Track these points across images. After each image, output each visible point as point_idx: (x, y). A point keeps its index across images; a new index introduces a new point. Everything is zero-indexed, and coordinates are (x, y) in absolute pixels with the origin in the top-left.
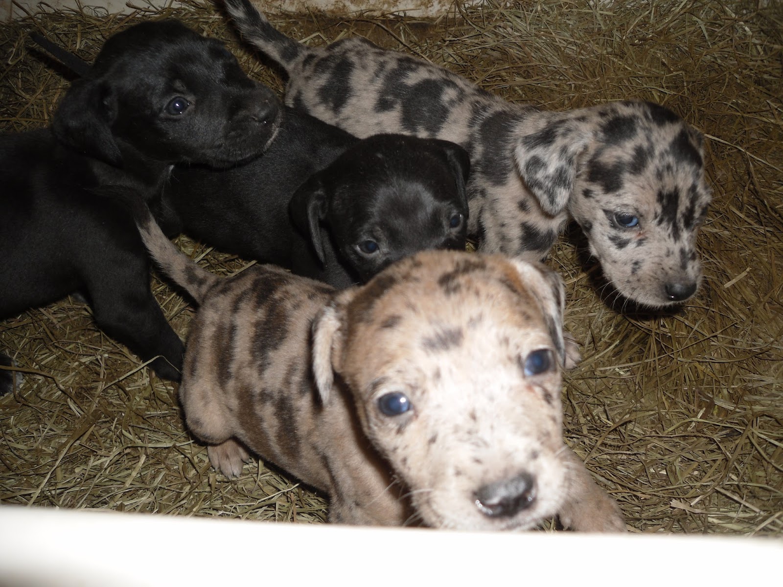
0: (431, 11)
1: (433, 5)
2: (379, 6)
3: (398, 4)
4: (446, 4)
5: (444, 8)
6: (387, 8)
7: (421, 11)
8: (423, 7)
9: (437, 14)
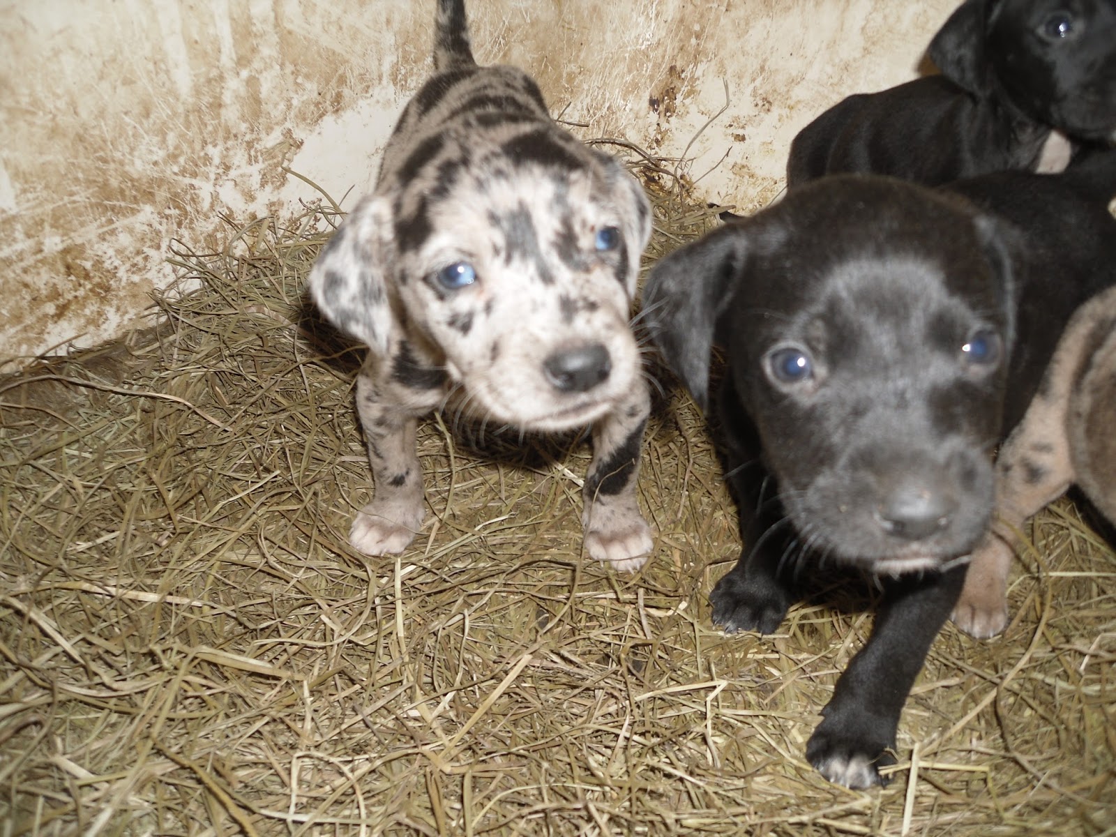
0: (105, 330)
1: (107, 319)
2: (12, 351)
3: (46, 336)
4: (129, 309)
5: (127, 317)
6: (28, 350)
7: (88, 336)
8: (91, 328)
9: (116, 332)
